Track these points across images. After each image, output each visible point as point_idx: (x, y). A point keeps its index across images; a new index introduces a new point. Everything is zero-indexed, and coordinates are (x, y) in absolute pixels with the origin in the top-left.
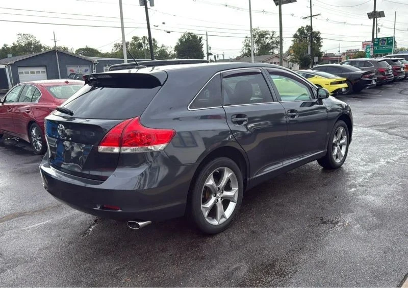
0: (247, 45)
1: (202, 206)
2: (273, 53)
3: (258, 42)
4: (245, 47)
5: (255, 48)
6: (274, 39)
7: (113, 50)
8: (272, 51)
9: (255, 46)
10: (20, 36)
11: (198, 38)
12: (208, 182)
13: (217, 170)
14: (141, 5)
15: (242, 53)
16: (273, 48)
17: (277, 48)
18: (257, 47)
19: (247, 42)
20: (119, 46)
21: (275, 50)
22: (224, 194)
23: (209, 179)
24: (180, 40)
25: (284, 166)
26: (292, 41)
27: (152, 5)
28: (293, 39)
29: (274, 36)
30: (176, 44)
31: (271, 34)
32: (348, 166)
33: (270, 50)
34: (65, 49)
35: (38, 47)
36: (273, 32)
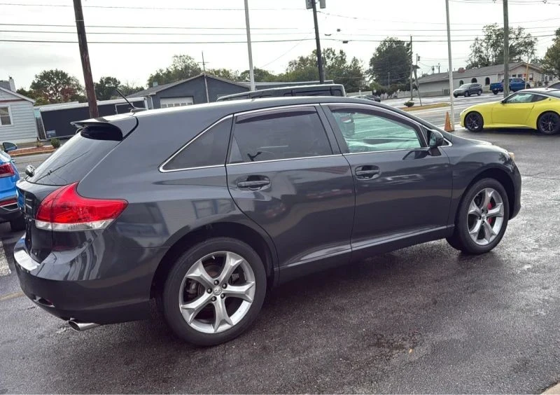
0: (478, 51)
1: (181, 306)
2: (520, 59)
3: (495, 45)
4: (474, 54)
5: (490, 54)
6: (520, 40)
7: (287, 70)
8: (517, 57)
9: (491, 52)
10: (176, 58)
11: (405, 45)
12: (192, 272)
13: (212, 255)
14: (308, 8)
15: (470, 63)
16: (520, 52)
17: (527, 52)
18: (494, 53)
19: (477, 46)
20: (296, 64)
21: (523, 56)
22: (226, 289)
23: (195, 268)
24: (378, 50)
25: (354, 249)
26: (554, 40)
27: (323, 6)
28: (555, 37)
29: (522, 35)
30: (372, 56)
31: (517, 33)
32: (506, 250)
33: (515, 56)
34: (226, 73)
35: (196, 71)
36: (520, 29)
